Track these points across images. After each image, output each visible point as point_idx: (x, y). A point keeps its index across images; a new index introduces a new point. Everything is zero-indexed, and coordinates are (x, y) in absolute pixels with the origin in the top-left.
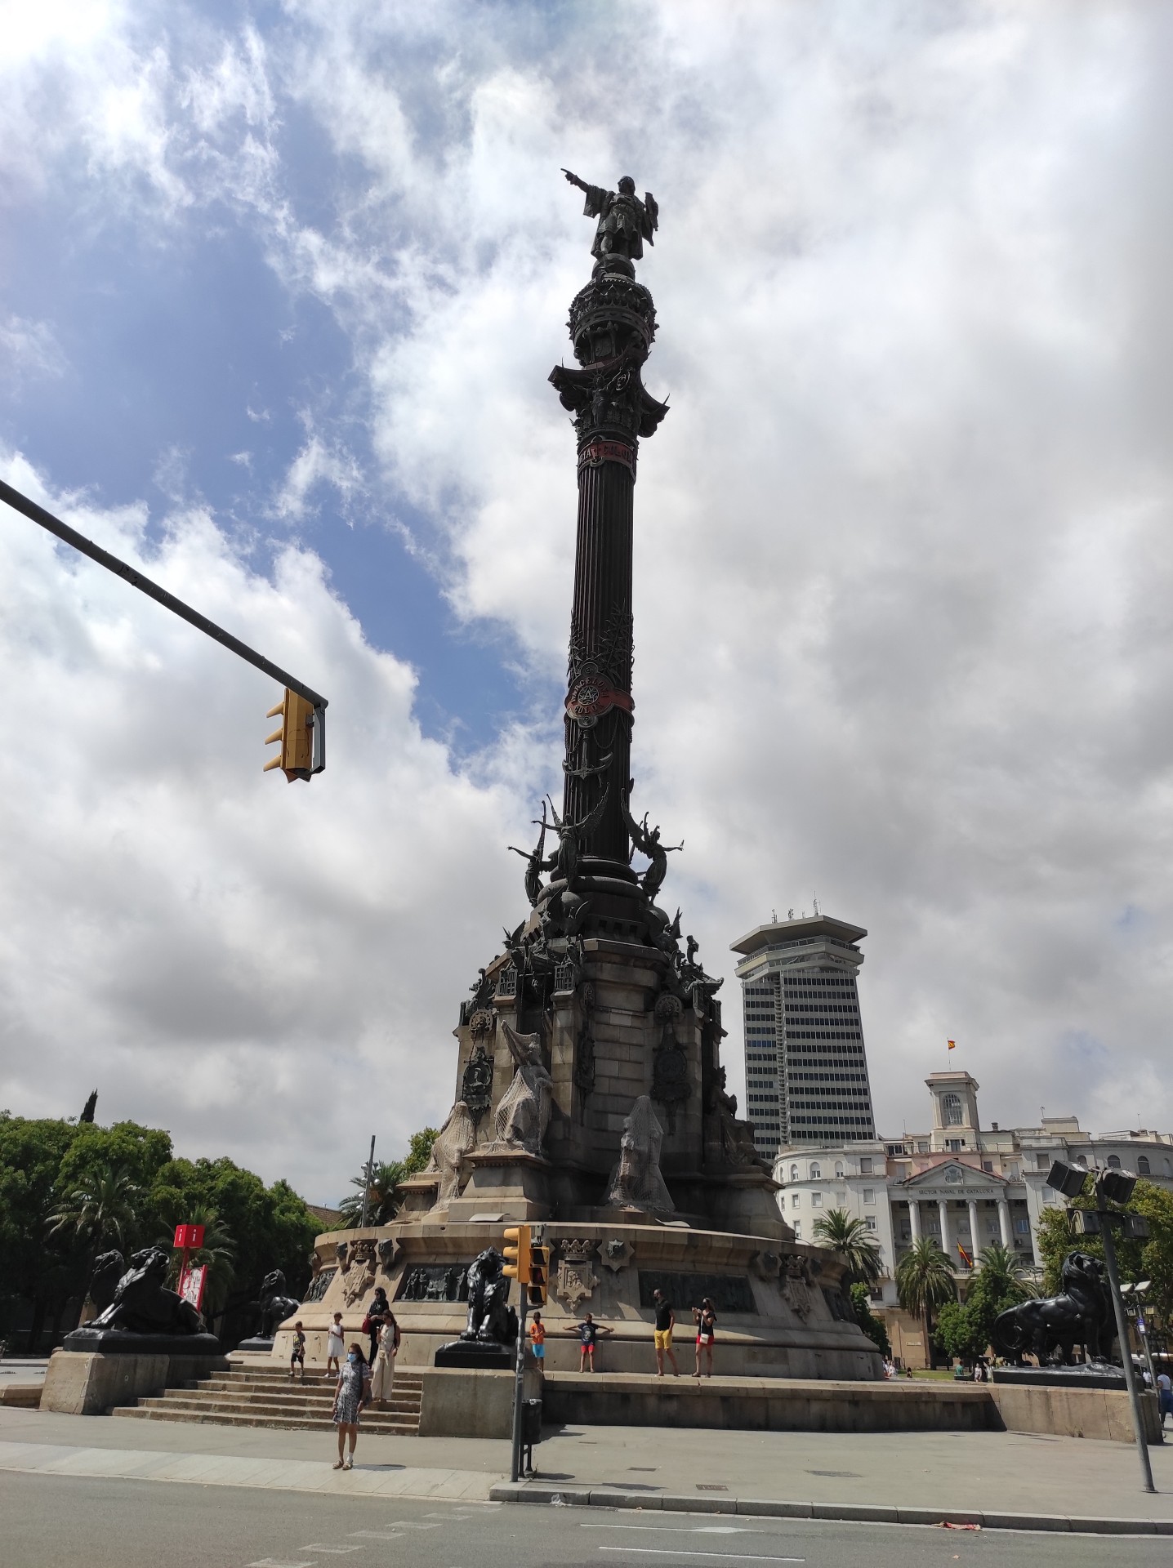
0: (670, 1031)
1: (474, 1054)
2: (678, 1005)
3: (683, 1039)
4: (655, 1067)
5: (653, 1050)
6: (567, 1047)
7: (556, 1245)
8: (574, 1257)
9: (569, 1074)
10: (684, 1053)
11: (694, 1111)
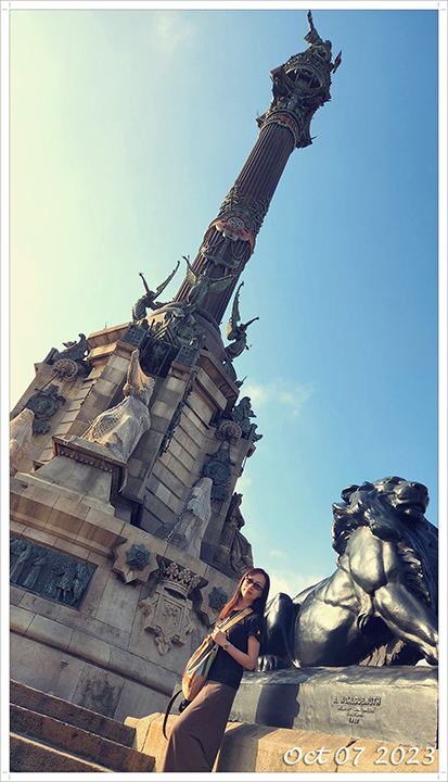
0: (225, 448)
1: (47, 388)
2: (238, 434)
3: (233, 458)
4: (205, 467)
5: (207, 455)
6: (169, 406)
7: (160, 564)
8: (177, 587)
9: (164, 427)
10: (232, 467)
11: (224, 514)
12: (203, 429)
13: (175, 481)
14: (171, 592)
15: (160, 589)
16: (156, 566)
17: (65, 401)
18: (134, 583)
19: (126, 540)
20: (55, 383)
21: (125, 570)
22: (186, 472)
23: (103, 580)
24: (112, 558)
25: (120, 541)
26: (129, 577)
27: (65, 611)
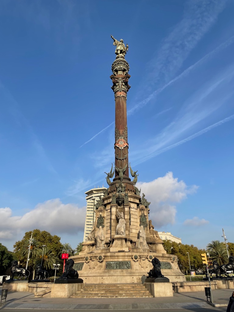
0: (143, 213)
1: (99, 216)
2: (144, 207)
3: (146, 214)
4: (140, 220)
5: (140, 216)
6: (128, 215)
7: (139, 256)
8: (143, 259)
9: (129, 221)
10: (146, 217)
11: (148, 229)
12: (136, 210)
13: (135, 227)
14: (143, 260)
15: (141, 260)
16: (139, 257)
17: (104, 217)
18: (137, 261)
19: (133, 256)
20: (100, 214)
21: (135, 260)
22: (137, 223)
23: (133, 262)
24: (132, 258)
25: (132, 256)
26: (136, 261)
27: (129, 270)
